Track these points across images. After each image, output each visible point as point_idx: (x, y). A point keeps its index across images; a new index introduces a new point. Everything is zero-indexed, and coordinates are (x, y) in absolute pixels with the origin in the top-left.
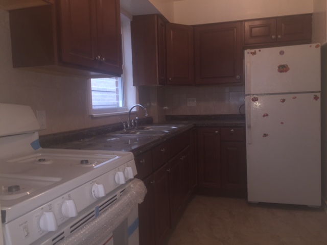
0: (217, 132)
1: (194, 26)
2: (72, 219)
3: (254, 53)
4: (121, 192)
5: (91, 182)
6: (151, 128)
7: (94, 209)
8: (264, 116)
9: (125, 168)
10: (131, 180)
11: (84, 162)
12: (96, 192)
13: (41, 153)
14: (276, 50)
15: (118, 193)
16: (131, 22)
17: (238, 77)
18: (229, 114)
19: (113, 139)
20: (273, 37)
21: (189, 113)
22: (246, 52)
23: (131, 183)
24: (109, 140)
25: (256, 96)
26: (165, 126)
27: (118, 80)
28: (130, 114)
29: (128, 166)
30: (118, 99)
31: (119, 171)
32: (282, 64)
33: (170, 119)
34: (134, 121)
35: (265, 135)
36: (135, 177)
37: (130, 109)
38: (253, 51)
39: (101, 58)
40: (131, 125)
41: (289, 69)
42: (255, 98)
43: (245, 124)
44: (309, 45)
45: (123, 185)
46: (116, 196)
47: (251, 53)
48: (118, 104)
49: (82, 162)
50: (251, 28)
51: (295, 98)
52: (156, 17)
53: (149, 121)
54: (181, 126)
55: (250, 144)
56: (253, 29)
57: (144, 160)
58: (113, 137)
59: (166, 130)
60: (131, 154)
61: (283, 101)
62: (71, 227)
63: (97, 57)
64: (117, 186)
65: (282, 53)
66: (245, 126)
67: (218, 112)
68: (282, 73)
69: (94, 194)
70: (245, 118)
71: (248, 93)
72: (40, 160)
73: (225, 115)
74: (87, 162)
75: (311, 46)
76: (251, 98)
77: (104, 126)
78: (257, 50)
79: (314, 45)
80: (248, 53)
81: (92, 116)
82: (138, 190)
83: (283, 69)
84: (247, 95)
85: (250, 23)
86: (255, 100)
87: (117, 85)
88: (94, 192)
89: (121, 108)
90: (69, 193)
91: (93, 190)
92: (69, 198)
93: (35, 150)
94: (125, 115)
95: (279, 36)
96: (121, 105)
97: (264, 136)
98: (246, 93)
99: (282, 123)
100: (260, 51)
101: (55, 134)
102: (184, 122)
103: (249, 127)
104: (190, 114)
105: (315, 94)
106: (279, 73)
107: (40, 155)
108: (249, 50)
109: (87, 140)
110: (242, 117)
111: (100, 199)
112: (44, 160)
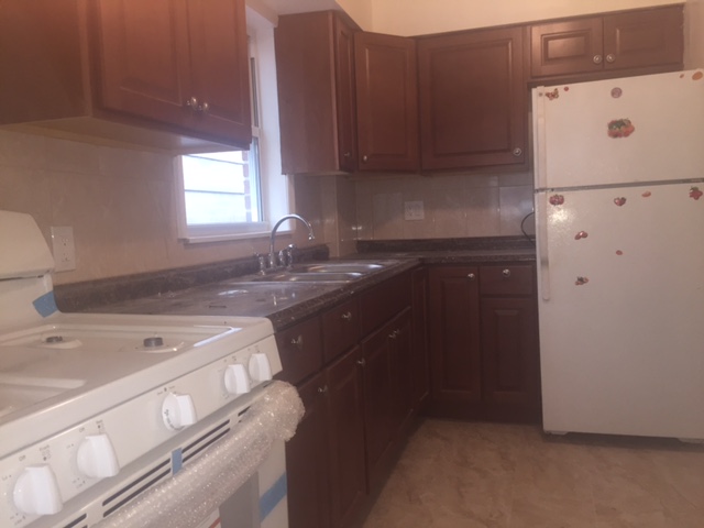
0: (471, 275)
1: (418, 39)
2: (106, 482)
3: (554, 96)
4: (240, 414)
5: (162, 389)
6: (322, 268)
7: (169, 455)
8: (578, 237)
9: (250, 356)
10: (265, 385)
11: (153, 343)
12: (172, 415)
13: (56, 323)
14: (604, 86)
15: (233, 415)
16: (275, 29)
17: (518, 150)
18: (498, 235)
19: (231, 292)
20: (596, 59)
21: (408, 235)
22: (535, 92)
23: (265, 391)
24: (224, 293)
25: (559, 193)
26: (356, 264)
27: (248, 162)
28: (275, 236)
29: (258, 352)
30: (248, 205)
31: (235, 361)
32: (618, 118)
33: (367, 249)
34: (285, 252)
35: (581, 281)
36: (276, 377)
37: (274, 226)
38: (551, 89)
39: (200, 103)
40: (278, 262)
41: (633, 130)
42: (556, 196)
43: (535, 256)
44: (679, 73)
45: (244, 397)
46: (227, 422)
47: (548, 95)
48: (249, 215)
49: (147, 343)
50: (546, 39)
51: (647, 195)
52: (331, 18)
53: (320, 254)
54: (389, 263)
55: (547, 301)
56: (550, 42)
57: (300, 339)
58: (233, 287)
59: (355, 271)
60: (268, 322)
61: (622, 202)
62: (105, 503)
63: (190, 100)
64: (229, 400)
65: (616, 93)
66: (535, 261)
67: (474, 232)
68: (618, 139)
69: (169, 421)
70: (534, 244)
71: (542, 186)
72: (50, 340)
73: (489, 238)
74: (159, 342)
75: (682, 76)
76: (549, 197)
77: (214, 264)
78: (560, 88)
79: (689, 74)
80: (541, 95)
81: (186, 242)
82: (283, 408)
83: (620, 128)
84: (538, 191)
85: (545, 29)
86: (557, 201)
87: (246, 173)
88: (167, 413)
89: (255, 225)
90: (98, 418)
91: (164, 410)
92: (100, 429)
93: (44, 316)
94: (265, 238)
95: (610, 58)
96: (255, 219)
97: (577, 284)
98: (536, 187)
99: (619, 253)
100: (566, 89)
101: (96, 282)
102: (399, 255)
103: (545, 262)
104: (411, 238)
105: (694, 185)
106: (611, 139)
107: (52, 329)
108: (541, 89)
109: (173, 294)
110: (528, 241)
111: (184, 432)
112: (59, 339)
